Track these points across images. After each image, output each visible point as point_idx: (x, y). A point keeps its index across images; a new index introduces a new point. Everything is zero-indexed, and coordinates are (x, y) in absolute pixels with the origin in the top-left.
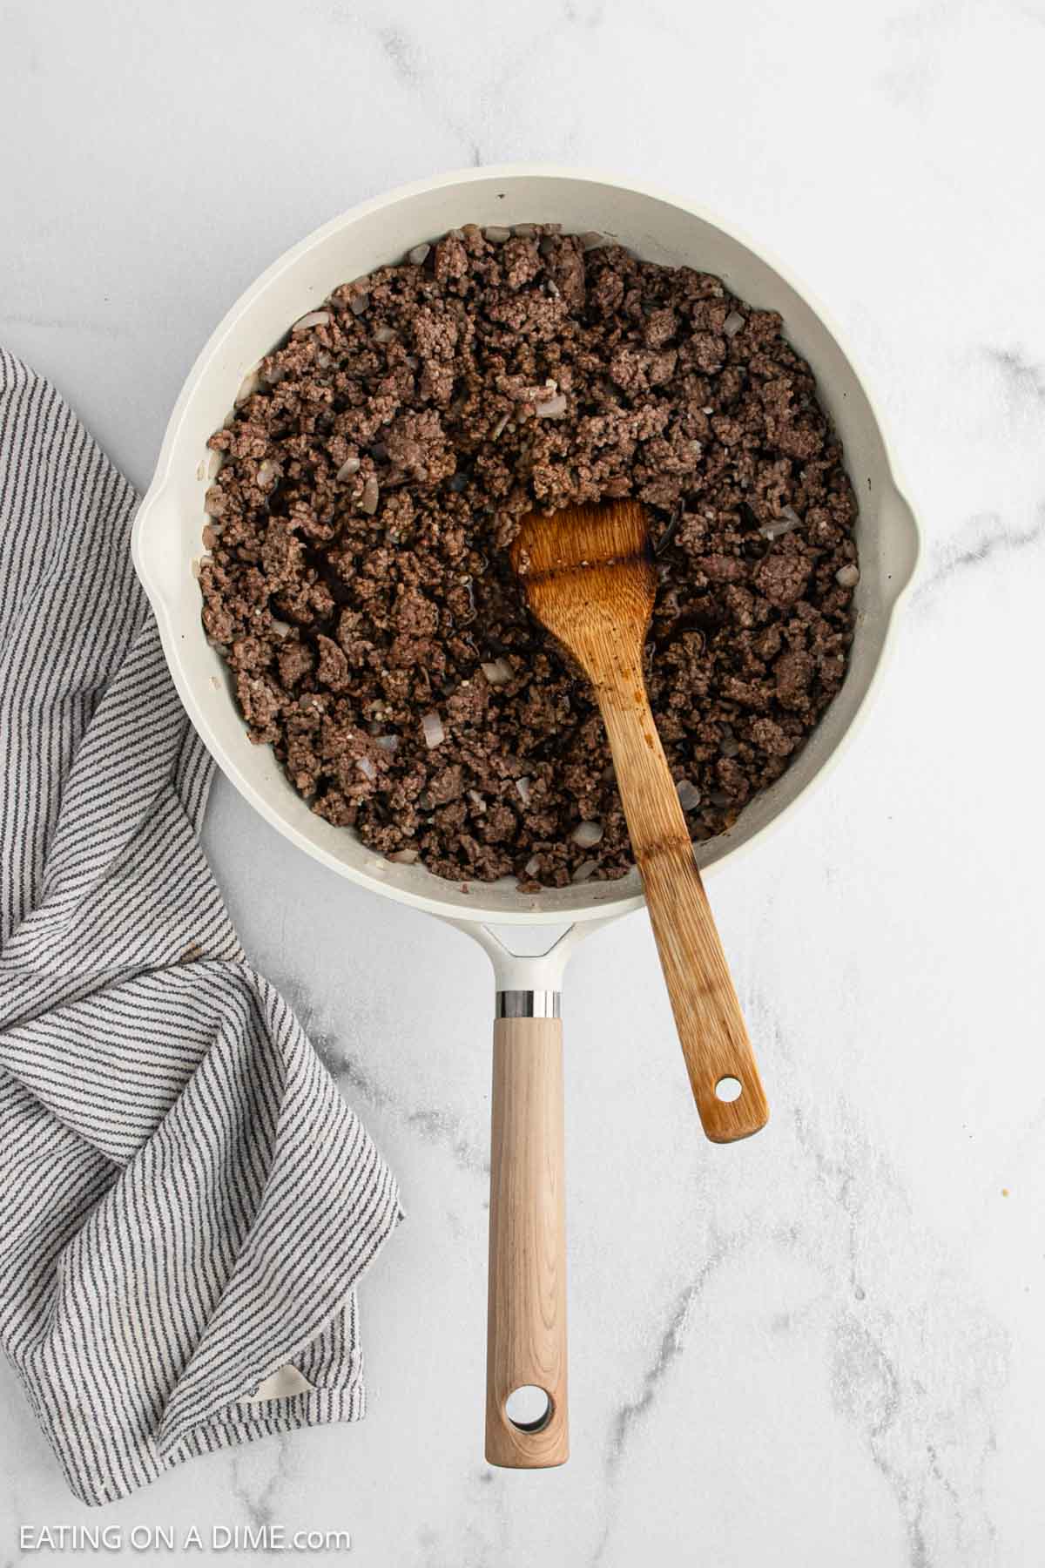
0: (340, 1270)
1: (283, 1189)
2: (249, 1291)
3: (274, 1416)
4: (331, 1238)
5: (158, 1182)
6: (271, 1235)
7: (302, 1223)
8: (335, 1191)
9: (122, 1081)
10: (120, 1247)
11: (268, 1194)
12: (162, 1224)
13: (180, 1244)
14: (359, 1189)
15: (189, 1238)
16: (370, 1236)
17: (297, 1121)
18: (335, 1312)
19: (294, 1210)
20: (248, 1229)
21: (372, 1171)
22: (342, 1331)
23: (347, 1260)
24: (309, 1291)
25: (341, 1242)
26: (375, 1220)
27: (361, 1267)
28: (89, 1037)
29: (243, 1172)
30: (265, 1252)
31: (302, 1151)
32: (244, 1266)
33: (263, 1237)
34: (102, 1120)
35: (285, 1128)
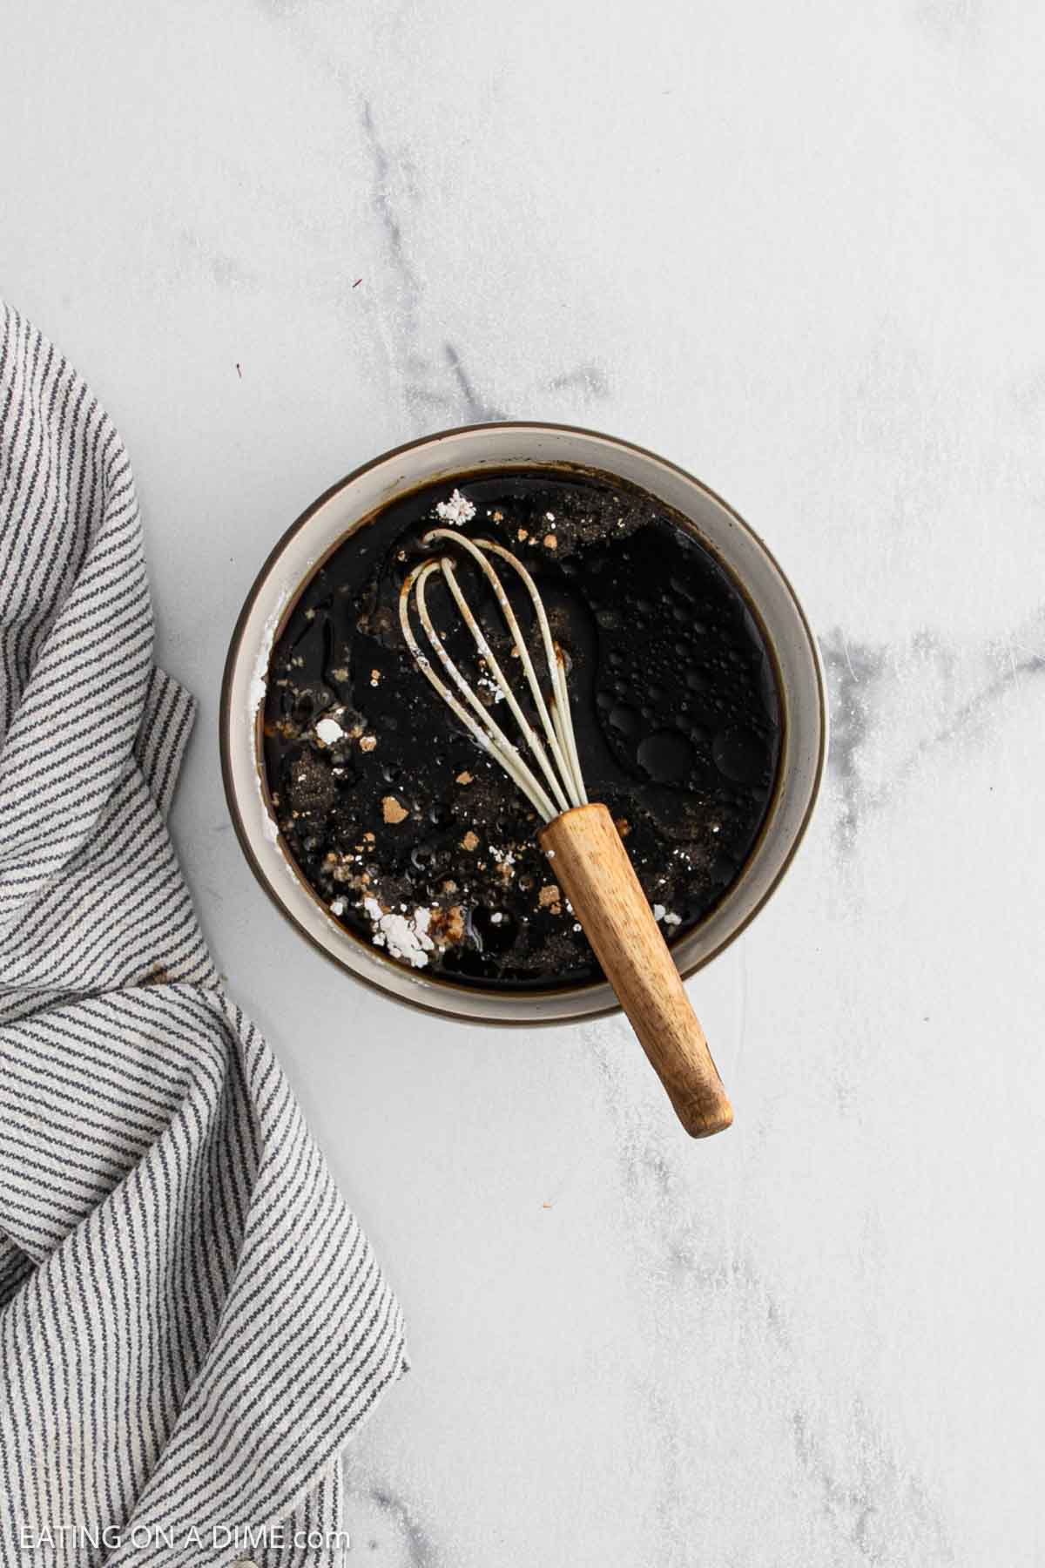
0: (324, 1424)
1: (252, 1307)
2: (196, 1453)
4: (314, 1379)
6: (231, 1373)
7: (275, 1356)
8: (322, 1315)
9: (49, 1140)
10: (36, 1371)
11: (228, 1316)
12: (91, 1341)
13: (112, 1373)
14: (354, 1315)
15: (123, 1366)
16: (367, 1380)
17: (275, 1215)
18: (313, 1482)
19: (265, 1337)
20: (198, 1366)
21: (372, 1294)
22: (321, 1511)
23: (334, 1410)
24: (279, 1452)
25: (327, 1385)
26: (375, 1359)
27: (354, 1421)
29: (196, 1282)
30: (222, 1397)
32: (191, 1421)
33: (220, 1377)
34: (17, 1191)
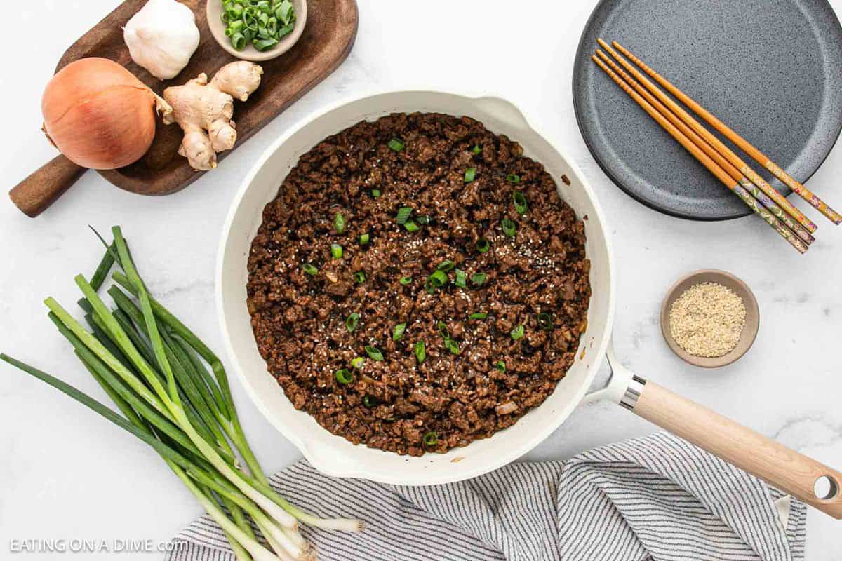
3: (797, 519)
5: (664, 541)
28: (580, 551)
31: (673, 464)
35: (659, 469)
